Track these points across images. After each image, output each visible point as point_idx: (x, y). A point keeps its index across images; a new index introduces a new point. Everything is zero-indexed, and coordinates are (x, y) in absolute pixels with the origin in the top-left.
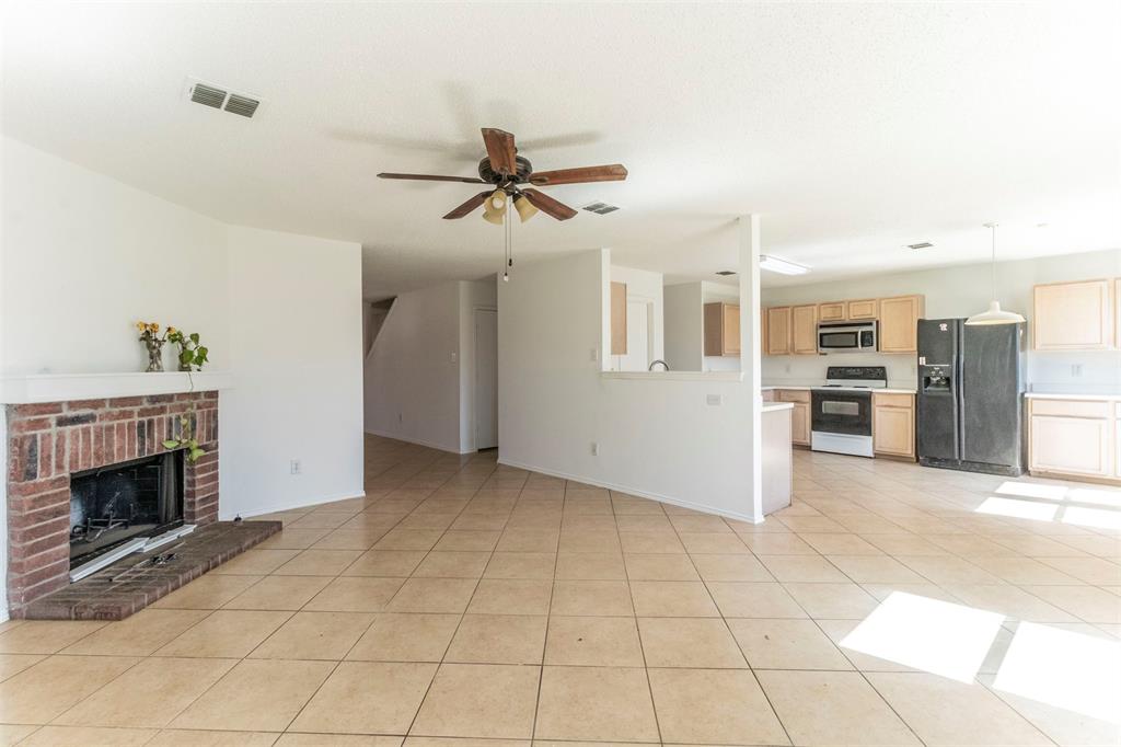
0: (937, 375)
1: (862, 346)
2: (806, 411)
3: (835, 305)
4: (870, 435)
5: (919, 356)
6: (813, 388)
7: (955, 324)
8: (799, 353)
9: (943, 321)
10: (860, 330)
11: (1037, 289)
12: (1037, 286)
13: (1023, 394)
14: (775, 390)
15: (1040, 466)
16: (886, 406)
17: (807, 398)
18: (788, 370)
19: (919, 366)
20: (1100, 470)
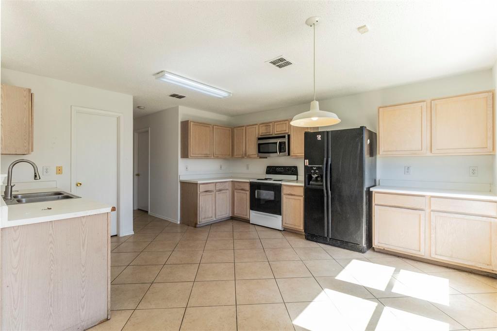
0: (315, 173)
1: (280, 152)
2: (247, 196)
3: (267, 125)
4: (280, 214)
5: (305, 159)
6: (251, 181)
7: (326, 134)
8: (249, 157)
9: (319, 133)
10: (278, 141)
11: (380, 109)
12: (380, 107)
13: (369, 188)
14: (232, 181)
15: (379, 245)
16: (289, 194)
17: (248, 187)
18: (248, 168)
19: (305, 166)
20: (420, 251)
